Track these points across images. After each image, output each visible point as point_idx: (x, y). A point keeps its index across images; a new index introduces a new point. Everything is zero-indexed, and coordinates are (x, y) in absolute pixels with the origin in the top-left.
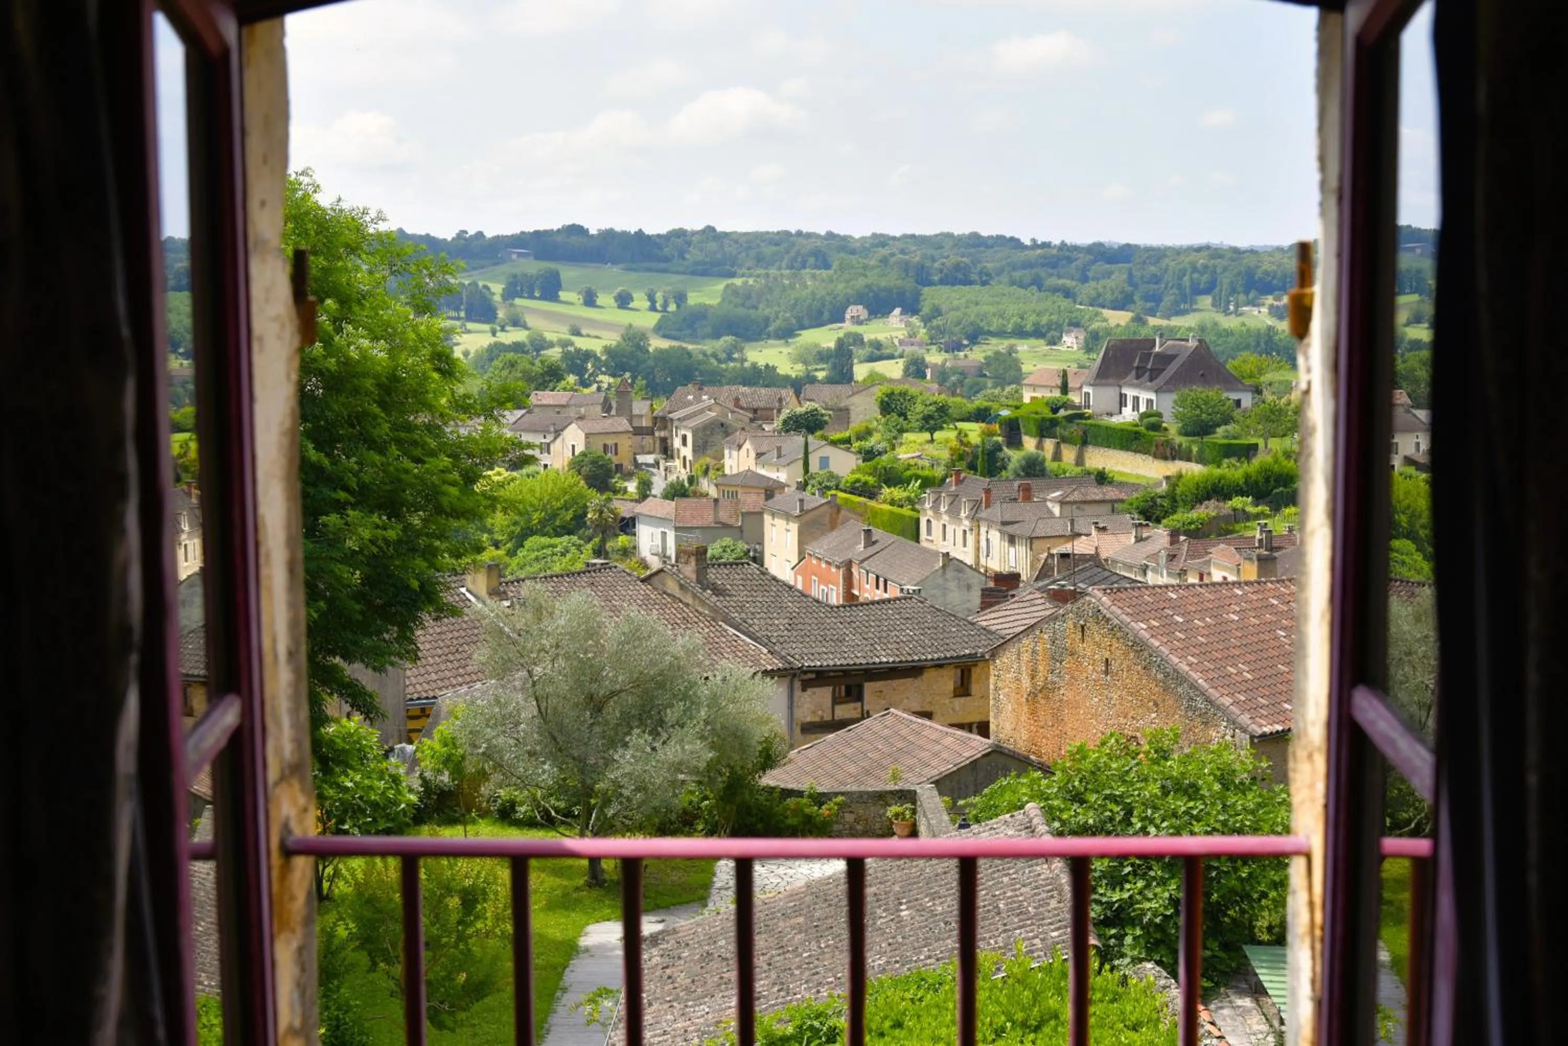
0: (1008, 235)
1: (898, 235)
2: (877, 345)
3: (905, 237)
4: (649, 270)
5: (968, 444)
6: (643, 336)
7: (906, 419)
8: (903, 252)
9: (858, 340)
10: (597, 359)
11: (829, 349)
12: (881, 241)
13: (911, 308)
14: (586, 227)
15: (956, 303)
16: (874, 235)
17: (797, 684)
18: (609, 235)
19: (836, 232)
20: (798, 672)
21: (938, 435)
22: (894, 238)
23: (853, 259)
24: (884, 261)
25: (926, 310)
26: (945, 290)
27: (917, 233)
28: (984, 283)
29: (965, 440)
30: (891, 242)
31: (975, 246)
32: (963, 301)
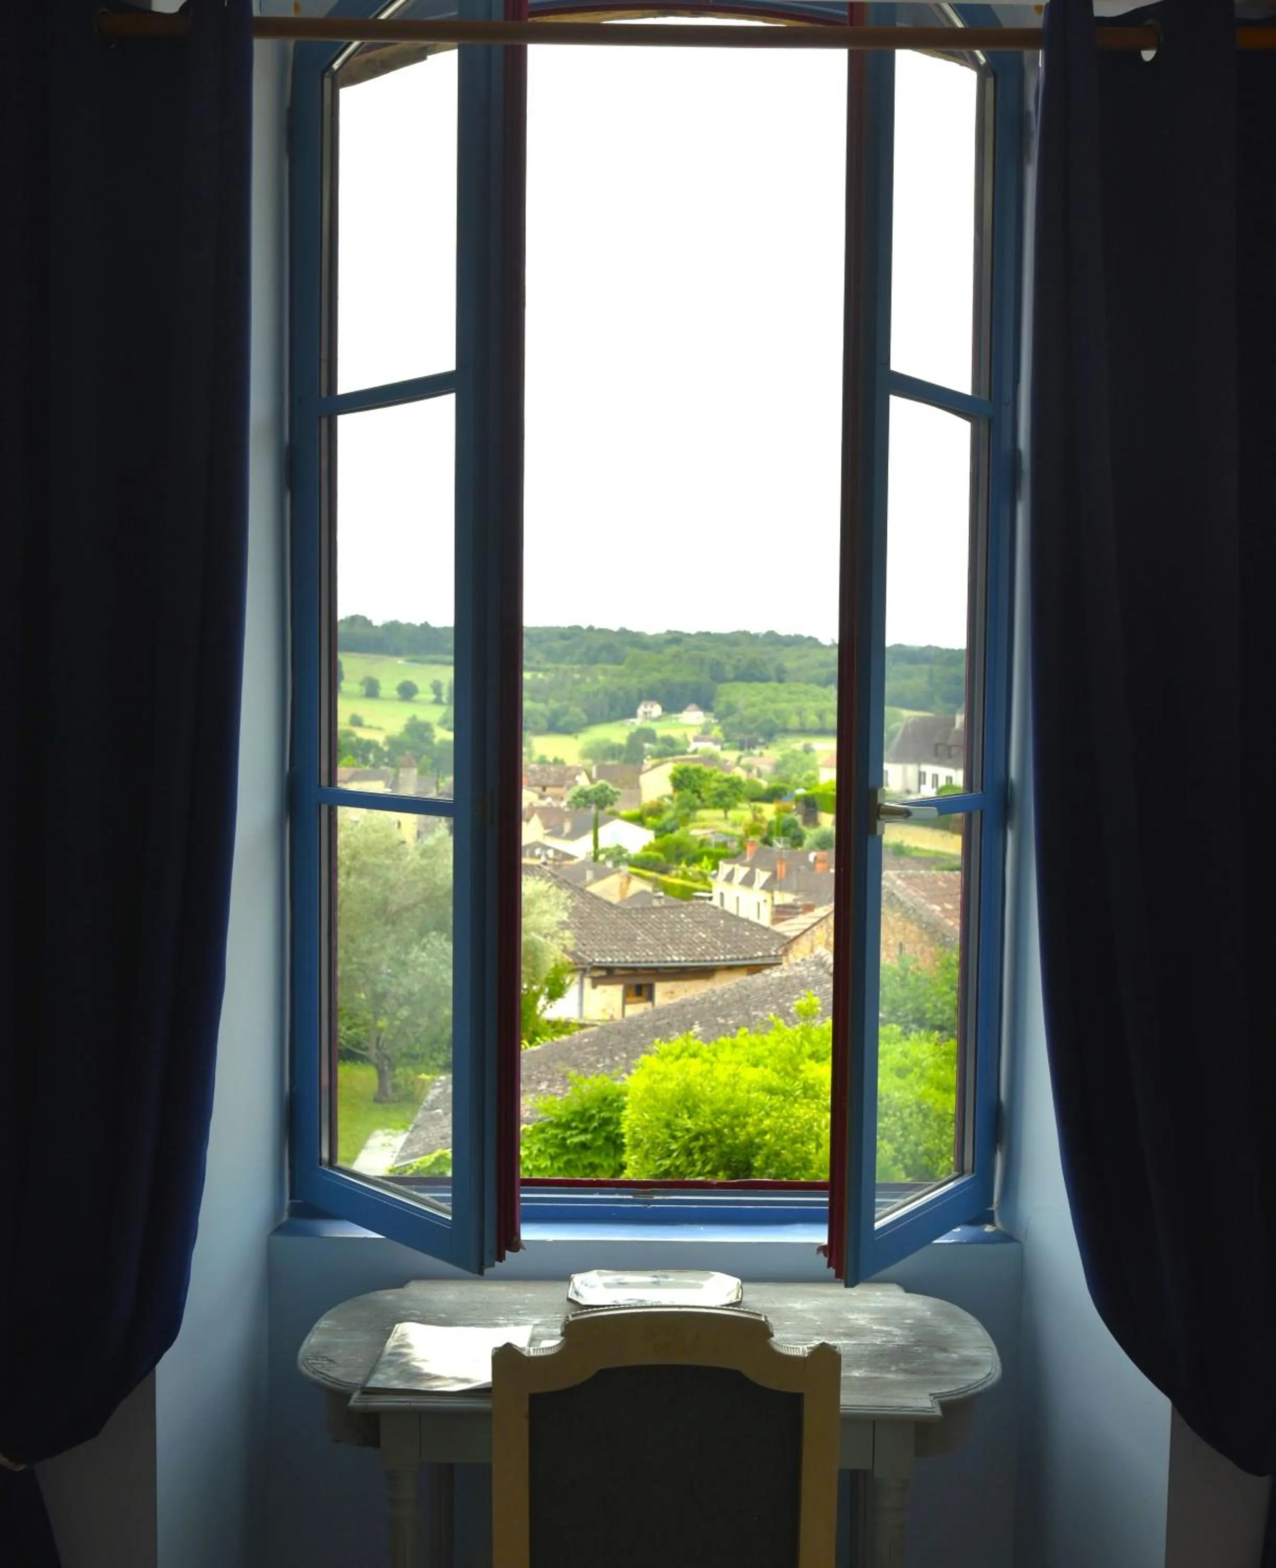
0: (806, 635)
1: (693, 632)
2: (669, 742)
3: (700, 634)
4: (434, 662)
5: (762, 820)
6: (427, 727)
7: (699, 797)
8: (697, 648)
9: (649, 735)
10: (380, 750)
11: (620, 746)
12: (676, 638)
13: (706, 706)
14: (369, 618)
15: (753, 699)
16: (669, 632)
17: (587, 982)
18: (393, 627)
19: (629, 628)
20: (588, 967)
21: (732, 814)
22: (689, 635)
23: (645, 654)
24: (677, 656)
25: (720, 707)
26: (742, 686)
27: (712, 632)
28: (781, 681)
29: (758, 815)
30: (686, 639)
31: (772, 644)
32: (760, 698)
